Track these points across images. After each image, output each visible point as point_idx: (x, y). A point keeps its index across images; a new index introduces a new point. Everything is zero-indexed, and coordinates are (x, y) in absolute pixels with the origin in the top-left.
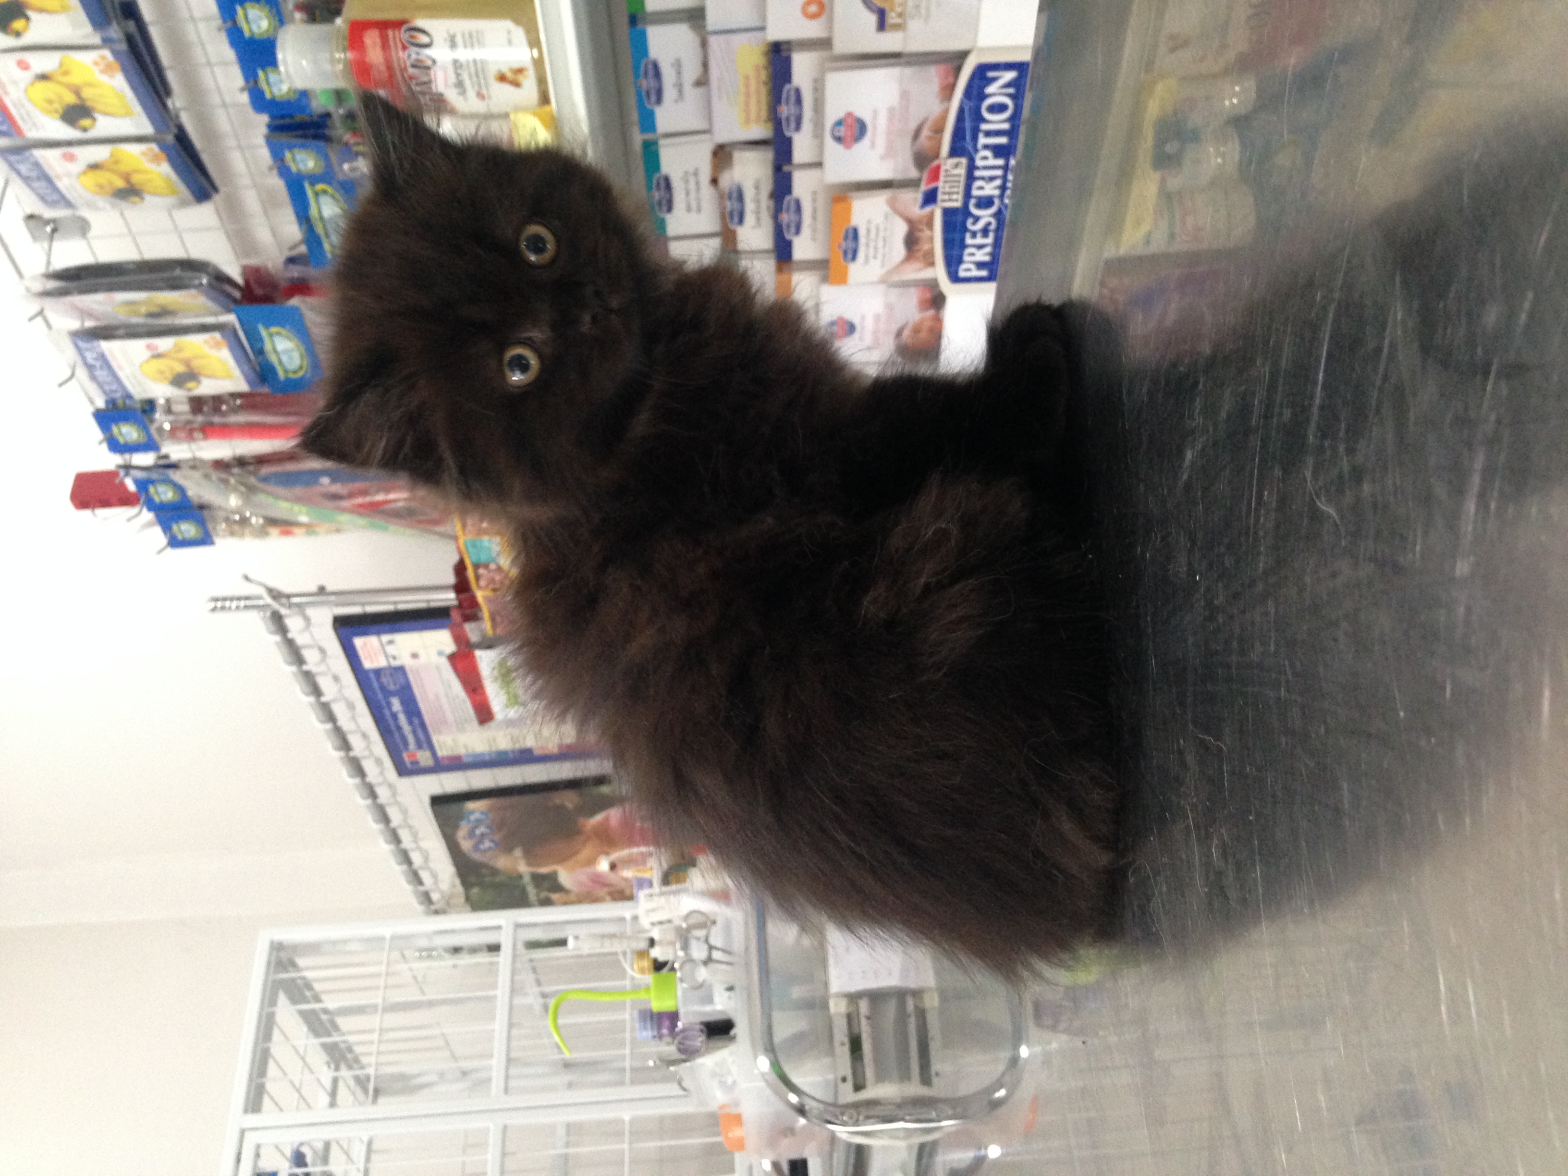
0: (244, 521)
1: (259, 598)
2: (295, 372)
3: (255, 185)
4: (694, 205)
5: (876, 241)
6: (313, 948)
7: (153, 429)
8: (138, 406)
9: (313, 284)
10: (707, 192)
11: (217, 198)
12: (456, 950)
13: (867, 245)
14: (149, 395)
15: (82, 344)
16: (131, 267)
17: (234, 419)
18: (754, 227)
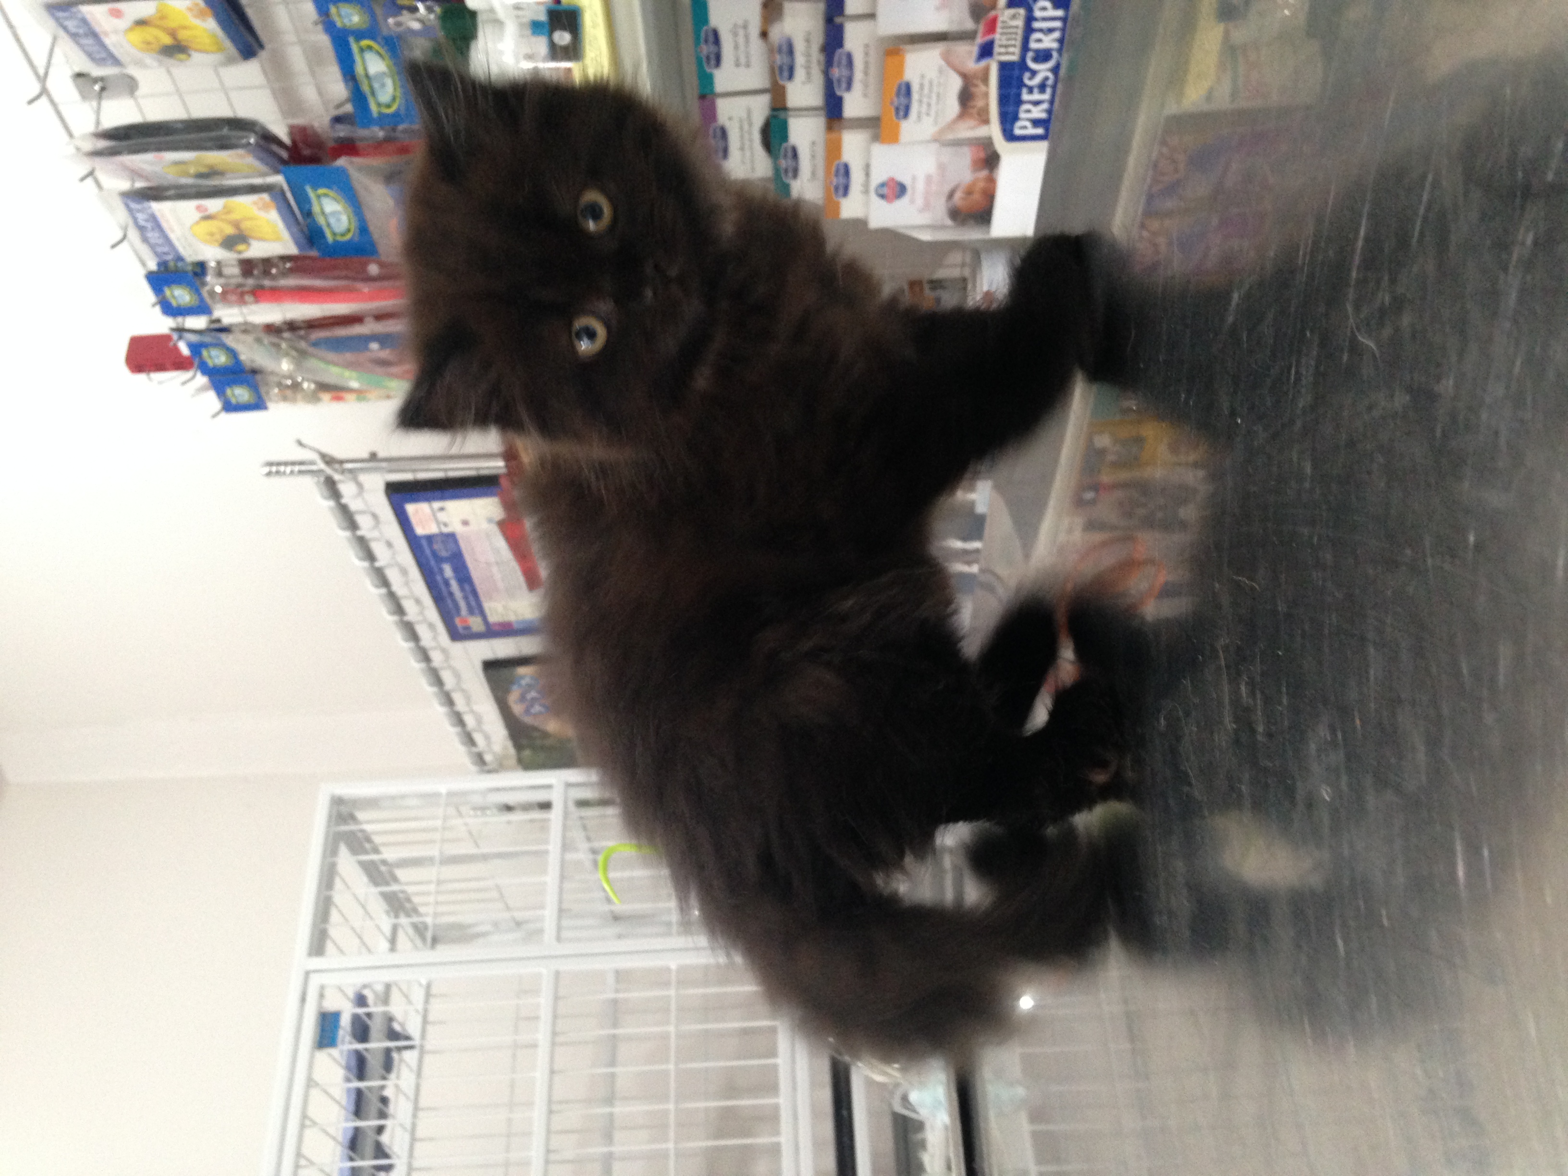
0: (296, 386)
1: (312, 463)
2: (343, 235)
3: (301, 42)
4: (743, 60)
5: (930, 97)
6: (372, 803)
7: (205, 292)
8: (190, 268)
9: (359, 144)
10: (756, 46)
11: (263, 54)
12: (509, 808)
13: (920, 101)
14: (200, 258)
15: (133, 205)
16: (180, 126)
17: (283, 282)
18: (803, 83)
